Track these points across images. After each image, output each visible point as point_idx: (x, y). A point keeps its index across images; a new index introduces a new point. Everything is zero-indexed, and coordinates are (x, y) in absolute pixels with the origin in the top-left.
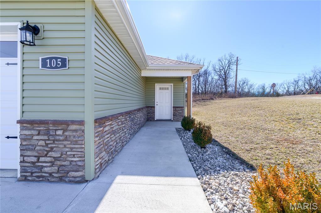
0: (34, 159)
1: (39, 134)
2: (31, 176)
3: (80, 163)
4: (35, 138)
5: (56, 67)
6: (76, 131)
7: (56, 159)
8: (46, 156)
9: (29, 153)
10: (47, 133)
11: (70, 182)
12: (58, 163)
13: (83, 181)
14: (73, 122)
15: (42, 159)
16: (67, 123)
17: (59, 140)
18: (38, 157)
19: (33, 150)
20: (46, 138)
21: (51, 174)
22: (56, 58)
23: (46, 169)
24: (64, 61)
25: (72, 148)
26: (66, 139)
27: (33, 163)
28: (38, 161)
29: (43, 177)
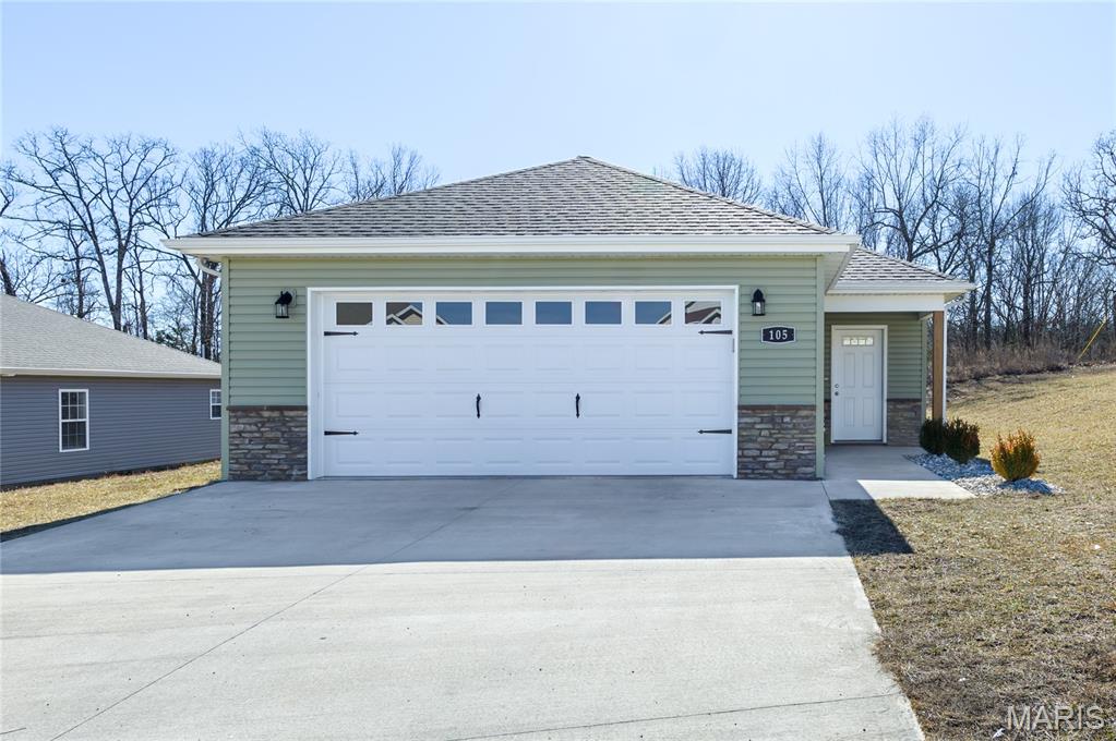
0: (757, 453)
1: (761, 423)
2: (753, 473)
3: (810, 457)
4: (758, 426)
5: (781, 340)
6: (807, 417)
7: (781, 452)
8: (770, 449)
9: (750, 445)
10: (772, 420)
11: (800, 479)
12: (786, 457)
13: (814, 478)
14: (805, 407)
15: (765, 453)
16: (797, 408)
17: (787, 429)
18: (761, 451)
19: (754, 441)
20: (771, 426)
21: (775, 471)
22: (782, 329)
23: (771, 465)
24: (790, 332)
25: (801, 438)
26: (794, 428)
27: (754, 457)
28: (761, 456)
29: (766, 474)
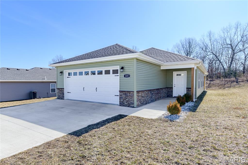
0: (122, 101)
1: (123, 94)
2: (122, 105)
3: (133, 103)
4: (123, 95)
5: (127, 77)
6: (132, 94)
7: (127, 101)
8: (125, 100)
9: (121, 99)
10: (125, 94)
11: (131, 107)
12: (128, 102)
13: (134, 107)
14: (132, 92)
15: (124, 101)
16: (130, 92)
17: (128, 96)
18: (123, 100)
19: (122, 98)
20: (125, 95)
21: (126, 105)
22: (127, 75)
23: (125, 104)
24: (129, 75)
25: (131, 98)
26: (130, 96)
27: (122, 102)
28: (123, 101)
29: (125, 105)
